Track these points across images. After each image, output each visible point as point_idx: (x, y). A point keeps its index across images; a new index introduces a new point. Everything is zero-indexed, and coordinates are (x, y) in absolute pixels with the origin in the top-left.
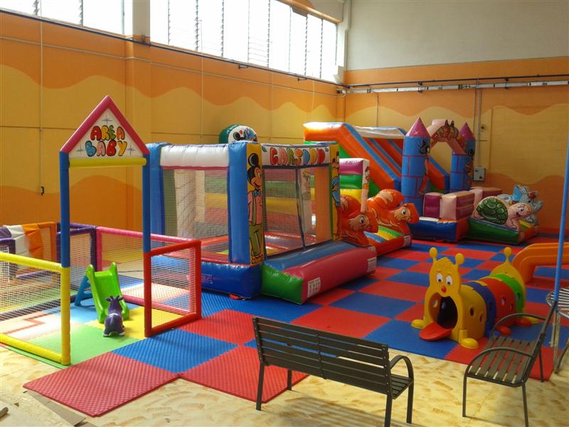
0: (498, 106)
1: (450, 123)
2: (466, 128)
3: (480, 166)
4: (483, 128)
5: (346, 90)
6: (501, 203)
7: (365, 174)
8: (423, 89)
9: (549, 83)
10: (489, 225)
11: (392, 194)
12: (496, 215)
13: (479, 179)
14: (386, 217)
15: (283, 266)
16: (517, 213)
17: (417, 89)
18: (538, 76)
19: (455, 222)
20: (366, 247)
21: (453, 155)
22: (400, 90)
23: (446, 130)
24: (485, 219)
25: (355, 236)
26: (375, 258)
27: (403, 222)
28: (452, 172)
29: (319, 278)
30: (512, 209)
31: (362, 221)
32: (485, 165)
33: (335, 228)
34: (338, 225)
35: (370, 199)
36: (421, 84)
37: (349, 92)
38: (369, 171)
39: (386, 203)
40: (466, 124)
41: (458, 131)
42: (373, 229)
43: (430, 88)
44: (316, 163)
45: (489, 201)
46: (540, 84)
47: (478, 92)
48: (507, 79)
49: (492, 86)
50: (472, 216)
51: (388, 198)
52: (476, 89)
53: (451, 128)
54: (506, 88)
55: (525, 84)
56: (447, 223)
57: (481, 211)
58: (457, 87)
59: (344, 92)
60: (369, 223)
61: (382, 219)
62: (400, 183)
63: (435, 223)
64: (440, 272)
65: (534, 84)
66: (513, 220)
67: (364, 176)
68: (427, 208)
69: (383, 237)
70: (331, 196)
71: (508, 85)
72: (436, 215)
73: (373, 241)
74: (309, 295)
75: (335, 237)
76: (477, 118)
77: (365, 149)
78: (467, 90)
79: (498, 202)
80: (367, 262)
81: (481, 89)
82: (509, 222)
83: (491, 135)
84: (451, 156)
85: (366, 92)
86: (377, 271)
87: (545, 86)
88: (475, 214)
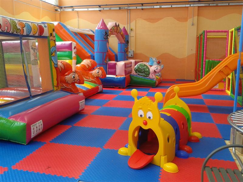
0: (138, 19)
1: (117, 25)
2: (124, 29)
3: (131, 50)
4: (131, 30)
5: (60, 9)
6: (146, 66)
7: (74, 51)
8: (101, 9)
9: (163, 7)
10: (140, 78)
11: (91, 62)
12: (144, 72)
13: (131, 56)
14: (87, 76)
15: (10, 113)
16: (155, 71)
17: (98, 9)
18: (157, 3)
19: (125, 76)
20: (77, 94)
21: (119, 43)
22: (89, 9)
23: (116, 28)
24: (139, 75)
25: (70, 87)
26: (84, 100)
27: (97, 78)
28: (118, 52)
29: (41, 120)
30: (152, 69)
31: (74, 77)
32: (133, 49)
33: (55, 83)
34: (57, 80)
35: (78, 65)
36: (100, 7)
37: (62, 10)
38: (76, 49)
39: (87, 67)
40: (124, 27)
41: (121, 30)
42: (81, 82)
43: (105, 9)
44: (37, 35)
45: (140, 65)
46: (158, 7)
47: (129, 11)
48: (142, 4)
49: (135, 8)
50: (132, 73)
51: (88, 64)
52: (128, 10)
53: (118, 27)
54: (142, 9)
55: (151, 7)
56: (120, 78)
57: (136, 71)
58: (118, 8)
59: (59, 10)
60: (78, 78)
61: (85, 77)
62: (94, 56)
63: (114, 78)
64: (141, 109)
65: (155, 7)
66: (153, 74)
67: (73, 52)
68: (109, 70)
69: (87, 87)
70: (51, 60)
71: (143, 7)
72: (114, 73)
73: (82, 90)
74: (33, 135)
75: (55, 88)
76: (129, 25)
77: (73, 37)
78: (123, 10)
79: (145, 65)
80: (78, 104)
81: (130, 9)
82: (151, 76)
83: (136, 34)
84: (118, 44)
85: (71, 10)
86: (86, 108)
87: (160, 8)
88: (134, 72)
